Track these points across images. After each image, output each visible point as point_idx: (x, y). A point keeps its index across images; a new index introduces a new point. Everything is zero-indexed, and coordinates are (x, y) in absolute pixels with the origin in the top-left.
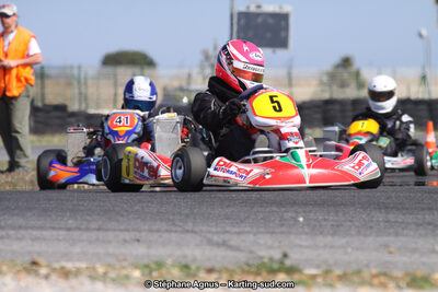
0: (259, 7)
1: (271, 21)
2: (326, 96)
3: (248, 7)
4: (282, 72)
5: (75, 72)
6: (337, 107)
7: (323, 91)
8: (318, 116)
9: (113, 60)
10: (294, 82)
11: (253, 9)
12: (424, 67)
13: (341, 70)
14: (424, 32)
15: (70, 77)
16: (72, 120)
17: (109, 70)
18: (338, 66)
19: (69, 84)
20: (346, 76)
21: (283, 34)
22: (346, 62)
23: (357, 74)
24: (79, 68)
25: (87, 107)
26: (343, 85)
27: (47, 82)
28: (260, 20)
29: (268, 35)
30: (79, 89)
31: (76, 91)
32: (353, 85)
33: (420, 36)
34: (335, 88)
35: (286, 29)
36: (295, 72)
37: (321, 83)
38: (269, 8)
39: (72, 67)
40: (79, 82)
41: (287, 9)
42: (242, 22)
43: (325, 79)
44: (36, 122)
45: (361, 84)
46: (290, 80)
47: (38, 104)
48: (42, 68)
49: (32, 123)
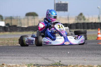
0: (61, 2)
1: (64, 5)
2: (77, 22)
3: (58, 2)
4: (67, 17)
5: (19, 18)
6: (79, 25)
8: (75, 27)
9: (28, 15)
10: (69, 19)
11: (59, 2)
12: (99, 15)
13: (80, 16)
14: (99, 7)
16: (18, 29)
17: (27, 17)
18: (79, 15)
19: (17, 20)
20: (81, 17)
21: (66, 8)
22: (81, 14)
23: (84, 17)
24: (20, 17)
25: (22, 25)
26: (81, 20)
27: (12, 20)
28: (61, 5)
29: (63, 8)
31: (19, 22)
32: (83, 20)
33: (98, 8)
34: (78, 20)
35: (67, 7)
36: (69, 17)
37: (76, 19)
38: (63, 2)
39: (18, 17)
40: (20, 20)
41: (67, 2)
42: (57, 5)
44: (10, 29)
45: (85, 19)
46: (68, 19)
47: (10, 25)
48: (11, 17)
49: (9, 30)
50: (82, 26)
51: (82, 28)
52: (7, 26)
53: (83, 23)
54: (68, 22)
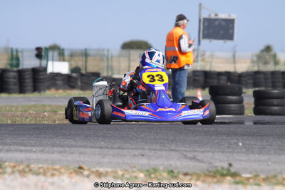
0: (216, 15)
1: (223, 23)
2: (256, 69)
3: (210, 15)
4: (230, 55)
5: (106, 52)
6: (262, 76)
7: (253, 66)
8: (250, 81)
9: (128, 46)
10: (237, 60)
11: (213, 16)
13: (265, 53)
15: (103, 56)
17: (126, 52)
18: (262, 51)
19: (102, 60)
20: (267, 57)
21: (231, 31)
22: (268, 49)
23: (275, 56)
24: (108, 51)
25: (113, 74)
26: (266, 63)
27: (89, 58)
28: (217, 23)
29: (222, 32)
30: (108, 63)
31: (105, 64)
32: (272, 64)
34: (260, 64)
35: (233, 28)
36: (238, 55)
37: (253, 62)
38: (223, 16)
39: (103, 50)
40: (107, 58)
41: (233, 16)
42: (206, 24)
43: (255, 59)
44: (82, 82)
45: (276, 63)
46: (234, 59)
47: (83, 72)
48: (86, 50)
49: (79, 83)
50: (270, 80)
51: (270, 84)
52: (74, 75)
53: (273, 73)
54: (235, 68)
